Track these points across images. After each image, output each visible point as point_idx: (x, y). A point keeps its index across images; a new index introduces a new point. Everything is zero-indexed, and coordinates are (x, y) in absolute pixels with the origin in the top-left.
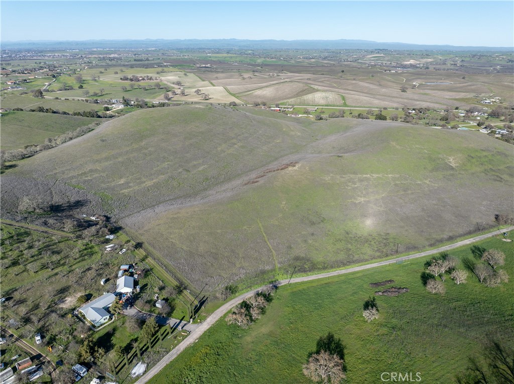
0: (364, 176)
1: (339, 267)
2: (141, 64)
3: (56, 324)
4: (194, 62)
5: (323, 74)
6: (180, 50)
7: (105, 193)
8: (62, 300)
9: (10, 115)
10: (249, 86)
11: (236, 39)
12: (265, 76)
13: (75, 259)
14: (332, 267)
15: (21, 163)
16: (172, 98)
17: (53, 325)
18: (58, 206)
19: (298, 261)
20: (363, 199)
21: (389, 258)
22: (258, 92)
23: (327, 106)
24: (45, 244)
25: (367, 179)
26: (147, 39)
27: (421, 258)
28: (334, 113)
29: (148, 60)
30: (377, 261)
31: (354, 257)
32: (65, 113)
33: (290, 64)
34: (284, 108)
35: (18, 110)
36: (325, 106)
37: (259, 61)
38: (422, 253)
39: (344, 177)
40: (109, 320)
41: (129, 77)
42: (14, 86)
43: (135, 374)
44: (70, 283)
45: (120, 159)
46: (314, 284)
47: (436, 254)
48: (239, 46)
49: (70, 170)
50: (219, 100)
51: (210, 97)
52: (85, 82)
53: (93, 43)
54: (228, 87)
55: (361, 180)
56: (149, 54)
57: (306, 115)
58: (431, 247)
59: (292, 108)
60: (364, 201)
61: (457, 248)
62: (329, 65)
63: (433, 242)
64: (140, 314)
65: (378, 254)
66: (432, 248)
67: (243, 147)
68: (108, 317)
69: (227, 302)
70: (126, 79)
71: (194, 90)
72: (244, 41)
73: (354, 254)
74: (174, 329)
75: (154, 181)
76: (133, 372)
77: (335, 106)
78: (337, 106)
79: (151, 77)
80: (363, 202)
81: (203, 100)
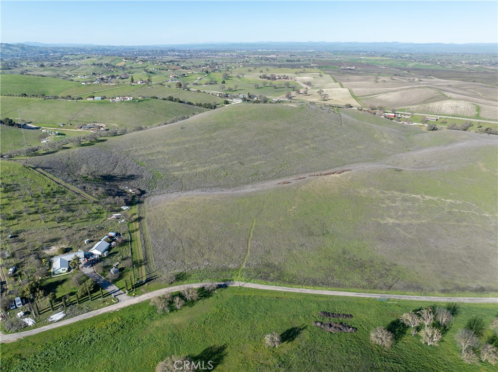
0: (413, 196)
1: (308, 284)
2: (289, 64)
3: (31, 263)
4: (340, 64)
5: (474, 81)
6: (335, 53)
7: (159, 172)
8: (48, 247)
9: (144, 102)
10: (376, 90)
11: (398, 42)
12: (405, 81)
13: (81, 219)
14: (299, 283)
15: (110, 139)
16: (294, 97)
17: (29, 264)
18: (114, 176)
19: (267, 268)
20: (391, 221)
21: (376, 291)
22: (382, 97)
23: (454, 116)
24: (69, 203)
25: (414, 200)
26: (309, 41)
27: (417, 301)
28: (455, 125)
29: (299, 61)
30: (358, 291)
31: (333, 278)
32: (190, 103)
33: (444, 69)
34: (401, 114)
35: (154, 98)
36: (452, 116)
37: (411, 65)
38: (424, 297)
39: (384, 193)
40: (67, 272)
41: (267, 76)
42: (173, 79)
43: (52, 319)
44: (62, 237)
45: (187, 146)
46: (264, 295)
47: (443, 303)
48: (400, 50)
49: (142, 149)
50: (338, 101)
51: (329, 98)
52: (229, 78)
53: (261, 45)
54: (354, 90)
55: (405, 200)
56: (304, 55)
57: (421, 124)
58: (443, 293)
59: (410, 115)
60: (392, 223)
61: (481, 304)
62: (494, 72)
63: (450, 288)
64: (94, 274)
65: (365, 283)
66: (443, 295)
67: (314, 148)
68: (67, 269)
69: (171, 286)
70: (265, 77)
71: (317, 90)
72: (407, 44)
73: (335, 277)
74: (109, 294)
75: (206, 168)
76: (52, 317)
77: (464, 117)
78: (467, 117)
79: (287, 77)
80: (390, 224)
81: (322, 100)
